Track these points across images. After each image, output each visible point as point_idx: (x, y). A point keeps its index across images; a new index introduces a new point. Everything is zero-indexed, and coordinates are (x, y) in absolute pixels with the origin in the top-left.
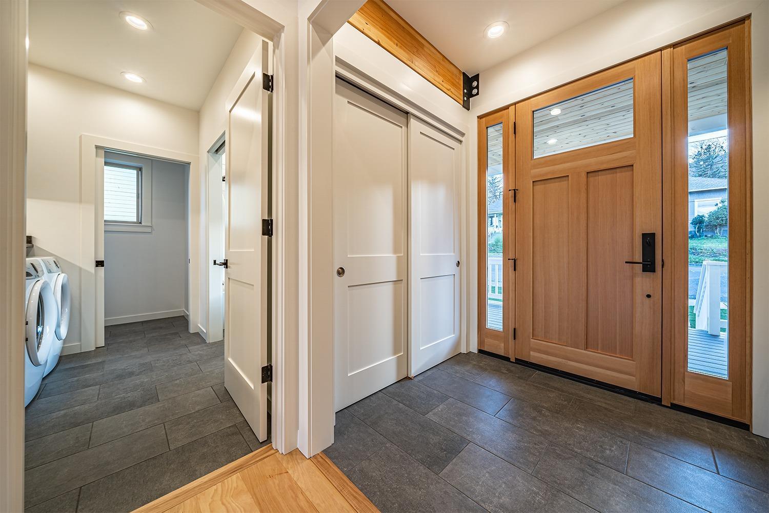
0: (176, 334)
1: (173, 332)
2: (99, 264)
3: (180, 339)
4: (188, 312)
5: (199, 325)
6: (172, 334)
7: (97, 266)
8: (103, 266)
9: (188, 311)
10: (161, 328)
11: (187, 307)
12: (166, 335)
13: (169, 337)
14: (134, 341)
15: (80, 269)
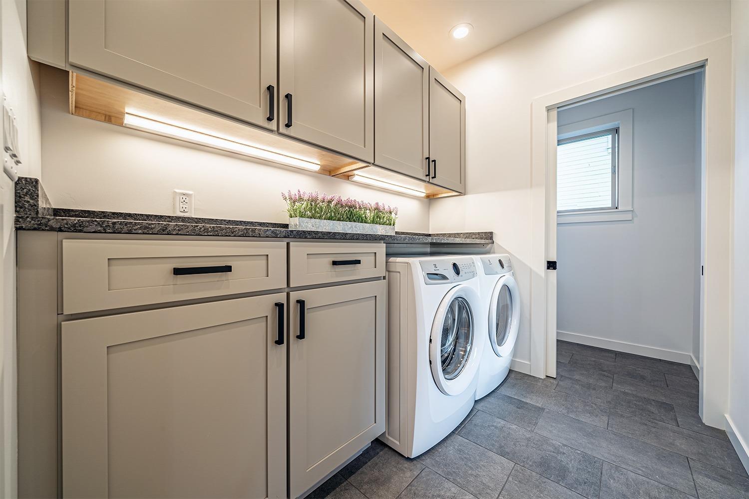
0: (669, 408)
1: (663, 399)
2: (551, 265)
3: (675, 428)
4: (699, 362)
5: (727, 416)
6: (661, 405)
7: (548, 268)
8: (555, 268)
9: (698, 359)
10: (643, 378)
11: (697, 350)
12: (648, 401)
13: (653, 409)
14: (594, 389)
15: (531, 269)
